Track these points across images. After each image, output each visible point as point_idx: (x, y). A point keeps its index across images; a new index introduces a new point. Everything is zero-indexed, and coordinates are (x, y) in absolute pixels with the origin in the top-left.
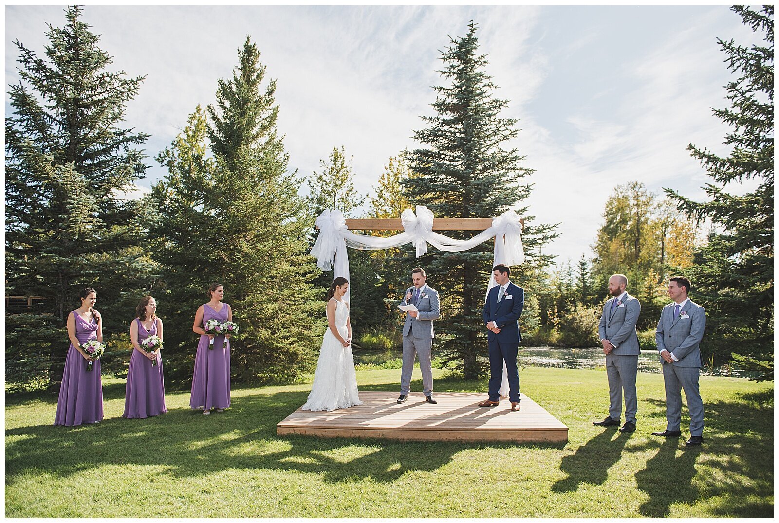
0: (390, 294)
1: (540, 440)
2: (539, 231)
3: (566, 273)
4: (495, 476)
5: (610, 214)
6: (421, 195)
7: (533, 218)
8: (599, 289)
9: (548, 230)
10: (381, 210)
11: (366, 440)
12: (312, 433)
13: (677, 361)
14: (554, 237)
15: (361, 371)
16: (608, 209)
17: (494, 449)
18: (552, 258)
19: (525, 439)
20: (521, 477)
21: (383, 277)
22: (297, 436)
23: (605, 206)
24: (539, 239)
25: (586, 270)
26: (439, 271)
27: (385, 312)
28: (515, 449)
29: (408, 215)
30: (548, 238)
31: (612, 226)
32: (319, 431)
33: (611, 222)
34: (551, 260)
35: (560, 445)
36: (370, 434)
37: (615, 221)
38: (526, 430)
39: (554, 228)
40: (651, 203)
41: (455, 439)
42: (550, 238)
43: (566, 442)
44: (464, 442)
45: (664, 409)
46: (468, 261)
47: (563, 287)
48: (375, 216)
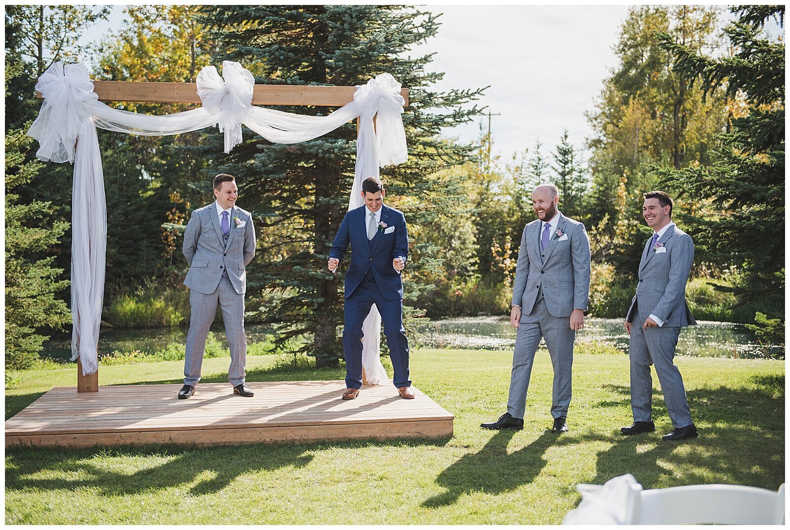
0: (173, 214)
1: (411, 435)
2: (448, 101)
3: (532, 169)
4: (336, 477)
5: (630, 47)
6: (235, 24)
7: (439, 76)
8: (593, 201)
9: (465, 100)
10: (149, 28)
11: (142, 447)
12: (53, 442)
13: (661, 325)
14: (473, 112)
15: (117, 365)
16: (626, 36)
17: (342, 450)
18: (470, 150)
19: (389, 435)
20: (374, 477)
21: (156, 177)
22: (26, 449)
23: (621, 30)
24: (448, 116)
25: (569, 165)
26: (268, 172)
27: (163, 250)
28: (373, 448)
29: (207, 77)
30: (462, 115)
31: (633, 72)
32: (64, 439)
33: (630, 64)
34: (469, 153)
35: (441, 441)
36: (150, 439)
37: (639, 62)
38: (392, 421)
39: (477, 96)
40: (711, 25)
41: (284, 439)
42: (468, 114)
43: (450, 436)
44: (297, 443)
45: (628, 397)
46: (320, 155)
47: (524, 199)
48: (136, 43)
